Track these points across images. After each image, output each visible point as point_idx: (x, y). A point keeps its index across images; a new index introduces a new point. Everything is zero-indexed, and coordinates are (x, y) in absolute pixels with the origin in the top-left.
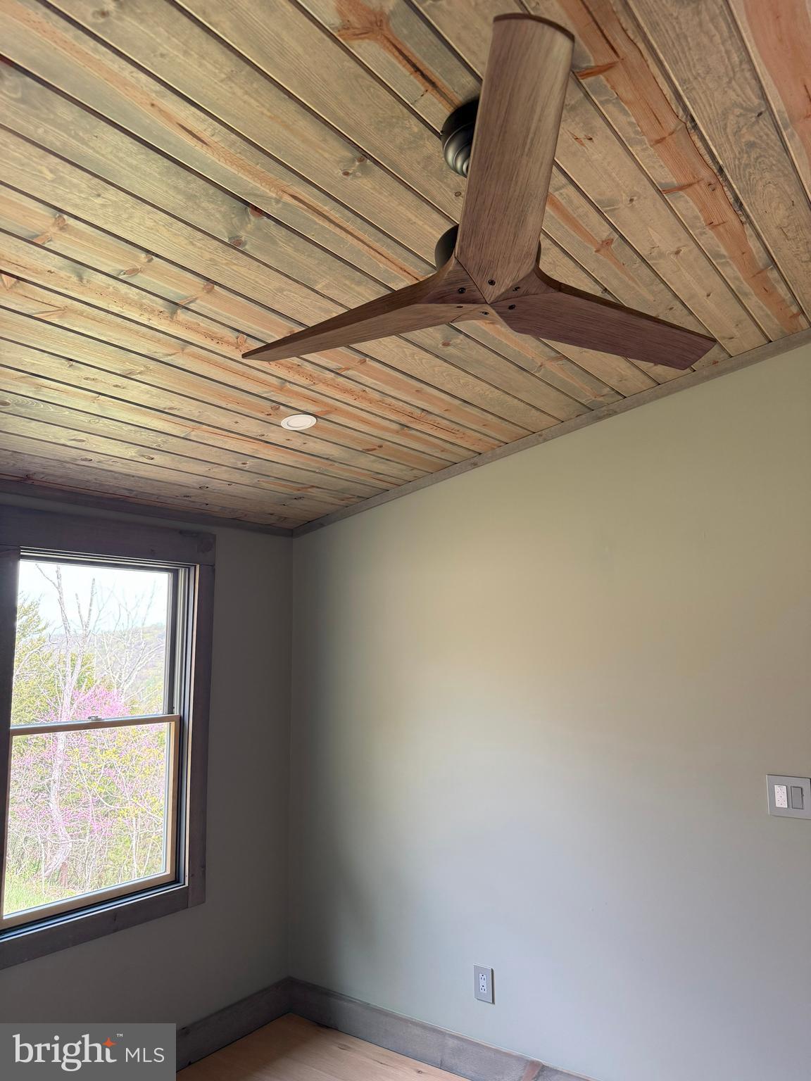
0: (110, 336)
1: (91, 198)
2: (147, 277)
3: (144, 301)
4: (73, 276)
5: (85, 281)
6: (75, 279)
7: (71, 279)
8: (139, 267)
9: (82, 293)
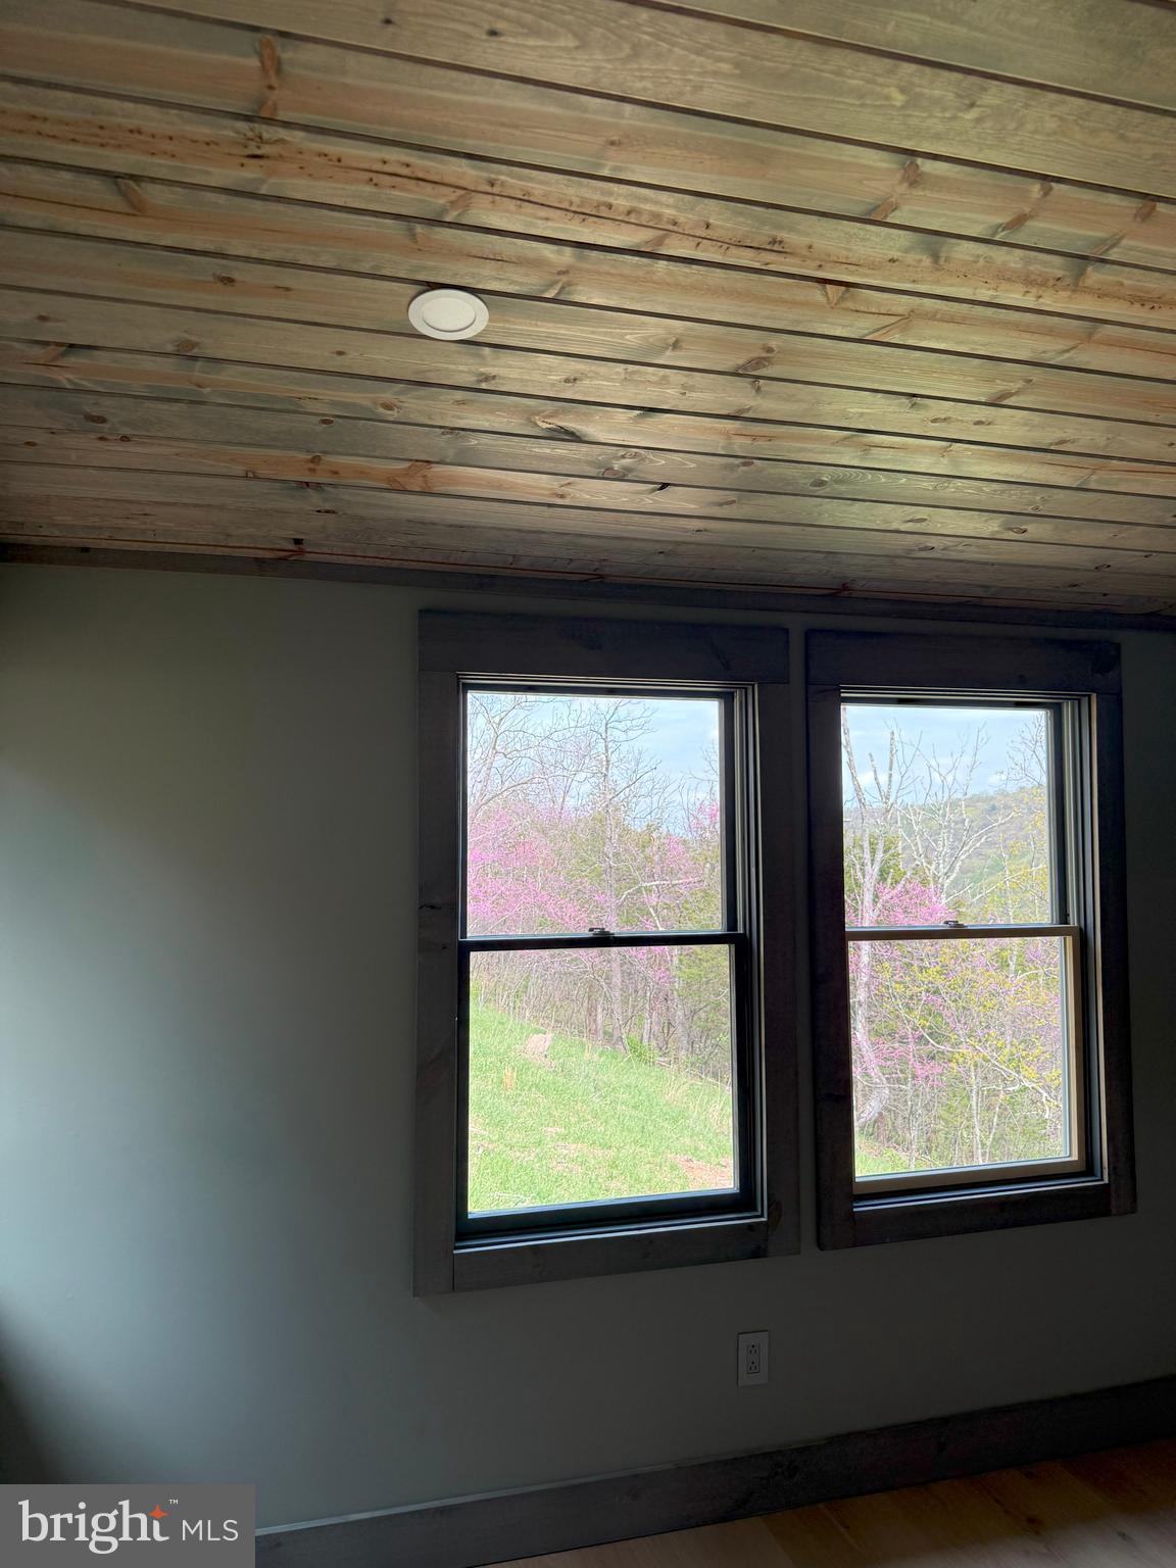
0: (975, 343)
1: (960, 114)
2: (1042, 225)
3: (1031, 268)
4: (924, 257)
5: (942, 261)
6: (927, 261)
7: (923, 264)
8: (1027, 210)
9: (937, 282)
